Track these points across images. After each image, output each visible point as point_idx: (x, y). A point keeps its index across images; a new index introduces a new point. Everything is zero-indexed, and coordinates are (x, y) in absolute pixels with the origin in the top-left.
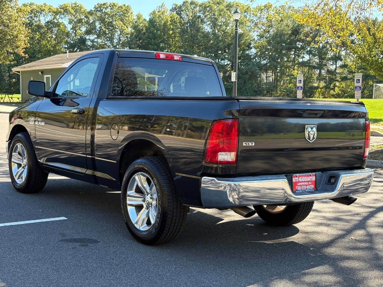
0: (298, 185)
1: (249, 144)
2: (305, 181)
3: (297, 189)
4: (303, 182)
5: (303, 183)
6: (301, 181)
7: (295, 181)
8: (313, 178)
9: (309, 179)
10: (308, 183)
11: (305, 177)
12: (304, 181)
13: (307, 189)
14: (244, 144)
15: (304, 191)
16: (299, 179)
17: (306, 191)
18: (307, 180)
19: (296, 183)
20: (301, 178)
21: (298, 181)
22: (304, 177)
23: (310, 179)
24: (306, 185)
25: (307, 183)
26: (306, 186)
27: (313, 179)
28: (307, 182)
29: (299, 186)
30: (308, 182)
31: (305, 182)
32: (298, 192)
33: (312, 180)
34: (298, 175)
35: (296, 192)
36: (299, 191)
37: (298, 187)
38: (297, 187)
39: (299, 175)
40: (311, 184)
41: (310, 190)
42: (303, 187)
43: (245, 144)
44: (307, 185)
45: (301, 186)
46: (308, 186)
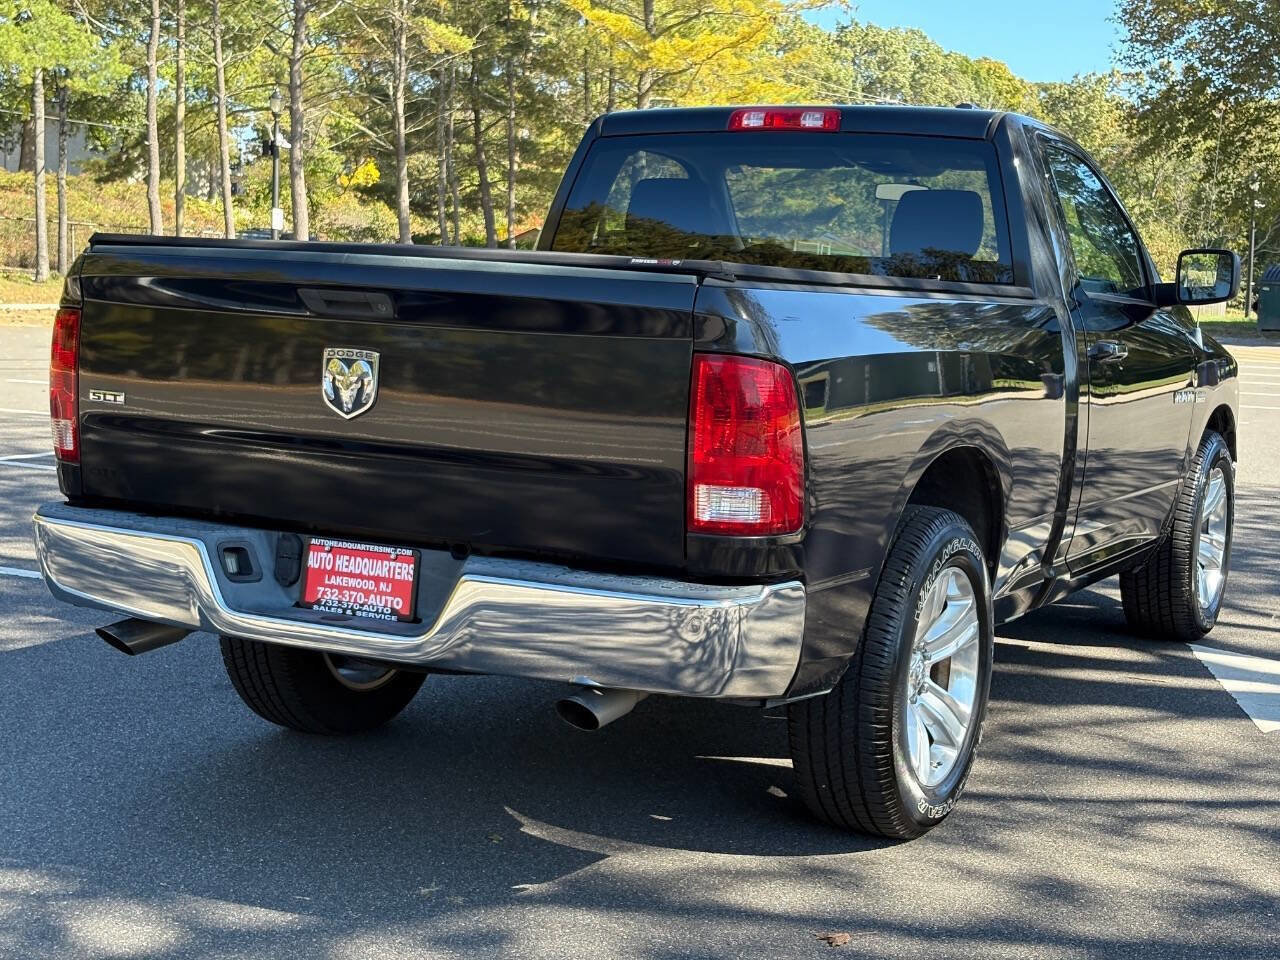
0: (327, 582)
1: (105, 399)
2: (365, 573)
3: (319, 596)
4: (351, 575)
5: (353, 582)
6: (345, 570)
7: (317, 566)
8: (404, 572)
9: (381, 569)
10: (377, 585)
11: (366, 560)
12: (358, 572)
13: (365, 608)
14: (91, 396)
15: (349, 612)
16: (338, 562)
17: (359, 613)
18: (372, 574)
19: (321, 573)
20: (347, 557)
21: (329, 568)
22: (359, 559)
23: (385, 570)
24: (367, 593)
25: (370, 586)
26: (367, 597)
27: (399, 574)
28: (369, 578)
29: (332, 587)
30: (377, 580)
31: (361, 576)
32: (322, 608)
33: (397, 577)
34: (329, 543)
35: (316, 607)
36: (325, 606)
37: (324, 593)
38: (322, 589)
39: (334, 543)
40: (389, 590)
41: (377, 612)
42: (350, 596)
43: (94, 394)
44: (372, 592)
45: (340, 588)
46: (372, 596)
